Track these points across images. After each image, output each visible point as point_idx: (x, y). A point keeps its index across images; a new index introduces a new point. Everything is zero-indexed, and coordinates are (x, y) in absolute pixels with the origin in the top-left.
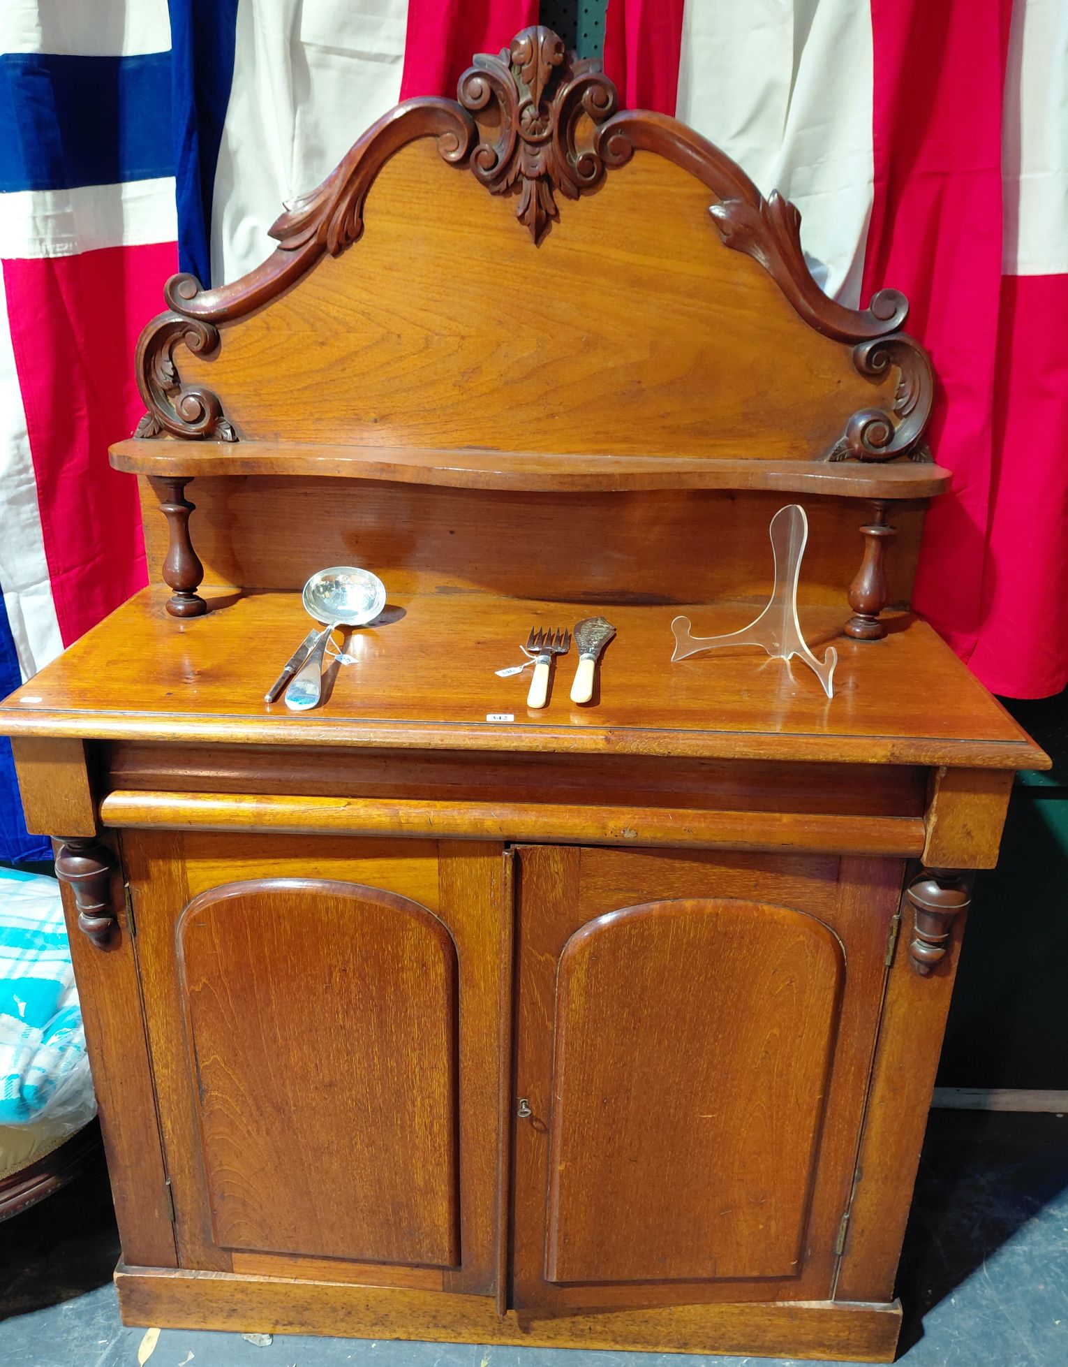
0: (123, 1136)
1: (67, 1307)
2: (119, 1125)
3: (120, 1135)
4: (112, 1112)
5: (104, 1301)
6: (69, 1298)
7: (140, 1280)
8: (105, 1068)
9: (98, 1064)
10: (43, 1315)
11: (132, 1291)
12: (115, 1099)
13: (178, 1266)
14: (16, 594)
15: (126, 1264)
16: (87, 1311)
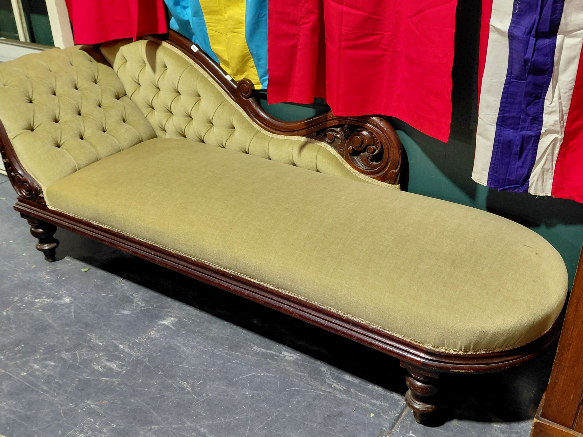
0: (570, 350)
1: (496, 425)
2: (571, 344)
3: (569, 349)
4: (569, 336)
5: (515, 429)
6: (496, 422)
7: (549, 428)
8: (576, 311)
9: (573, 308)
10: (484, 425)
11: (541, 431)
12: (575, 329)
13: (571, 428)
14: (564, 36)
15: (541, 416)
16: (506, 431)
